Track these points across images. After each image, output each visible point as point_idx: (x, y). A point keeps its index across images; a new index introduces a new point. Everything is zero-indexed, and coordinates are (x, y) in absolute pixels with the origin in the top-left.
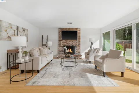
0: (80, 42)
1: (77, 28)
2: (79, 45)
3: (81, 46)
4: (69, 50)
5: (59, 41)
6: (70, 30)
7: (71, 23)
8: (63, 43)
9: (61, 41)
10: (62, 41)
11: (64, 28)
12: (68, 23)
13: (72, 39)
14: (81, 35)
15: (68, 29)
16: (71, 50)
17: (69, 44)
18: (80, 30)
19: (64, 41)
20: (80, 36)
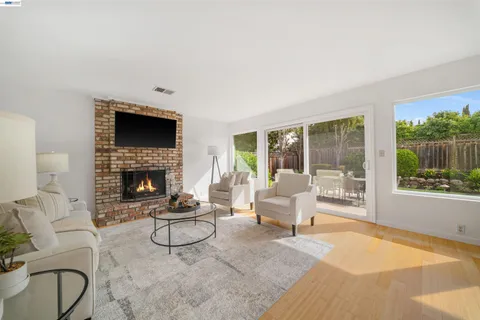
0: (180, 155)
1: (175, 112)
2: (180, 164)
3: (184, 167)
4: (146, 183)
5: (97, 150)
6: (149, 114)
7: (170, 92)
8: (119, 158)
9: (107, 151)
10: (116, 151)
11: (123, 103)
12: (160, 90)
13: (158, 146)
14: (184, 135)
15: (142, 109)
16: (150, 184)
17: (147, 162)
18: (181, 120)
19: (124, 152)
20: (180, 138)
